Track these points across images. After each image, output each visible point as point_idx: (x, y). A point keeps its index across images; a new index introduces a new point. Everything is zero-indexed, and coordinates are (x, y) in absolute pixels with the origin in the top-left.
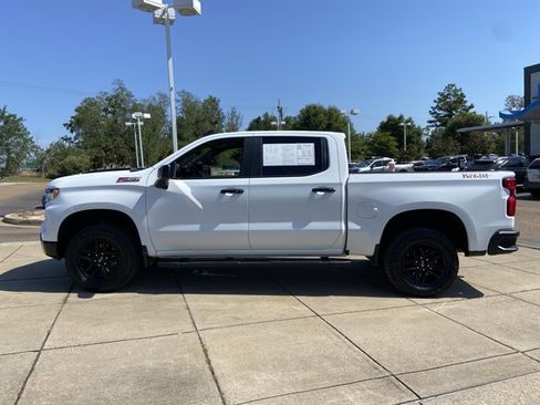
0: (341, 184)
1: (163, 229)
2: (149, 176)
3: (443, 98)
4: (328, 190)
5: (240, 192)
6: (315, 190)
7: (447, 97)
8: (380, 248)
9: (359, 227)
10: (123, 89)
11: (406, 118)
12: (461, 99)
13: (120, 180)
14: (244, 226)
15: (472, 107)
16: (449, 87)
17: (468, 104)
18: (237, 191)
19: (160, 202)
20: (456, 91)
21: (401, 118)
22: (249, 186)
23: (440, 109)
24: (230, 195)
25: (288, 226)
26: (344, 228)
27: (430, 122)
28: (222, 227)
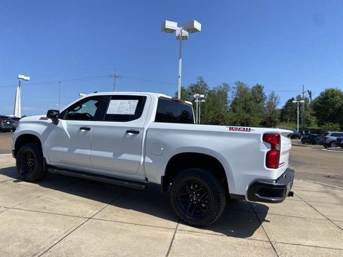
0: (144, 129)
1: (53, 149)
4: (136, 132)
5: (89, 129)
6: (128, 132)
9: (151, 161)
10: (202, 82)
14: (88, 152)
18: (87, 129)
19: (53, 133)
22: (95, 126)
24: (84, 131)
25: (110, 155)
26: (142, 161)
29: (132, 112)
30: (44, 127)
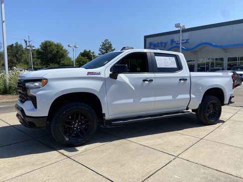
0: (188, 77)
2: (105, 71)
3: (104, 45)
4: (185, 80)
5: (152, 81)
6: (180, 80)
7: (105, 44)
8: (201, 105)
9: (194, 97)
11: (92, 52)
12: (110, 46)
13: (89, 73)
15: (114, 49)
16: (106, 40)
17: (113, 48)
18: (150, 81)
20: (109, 42)
21: (90, 51)
22: (155, 78)
23: (103, 49)
24: (148, 82)
27: (99, 54)
28: (143, 100)
29: (175, 66)
30: (100, 83)
